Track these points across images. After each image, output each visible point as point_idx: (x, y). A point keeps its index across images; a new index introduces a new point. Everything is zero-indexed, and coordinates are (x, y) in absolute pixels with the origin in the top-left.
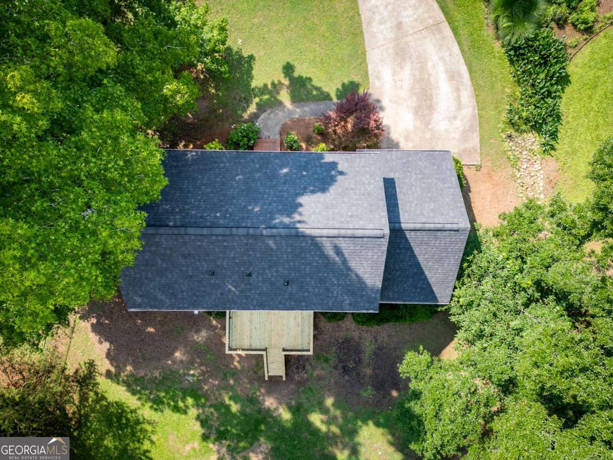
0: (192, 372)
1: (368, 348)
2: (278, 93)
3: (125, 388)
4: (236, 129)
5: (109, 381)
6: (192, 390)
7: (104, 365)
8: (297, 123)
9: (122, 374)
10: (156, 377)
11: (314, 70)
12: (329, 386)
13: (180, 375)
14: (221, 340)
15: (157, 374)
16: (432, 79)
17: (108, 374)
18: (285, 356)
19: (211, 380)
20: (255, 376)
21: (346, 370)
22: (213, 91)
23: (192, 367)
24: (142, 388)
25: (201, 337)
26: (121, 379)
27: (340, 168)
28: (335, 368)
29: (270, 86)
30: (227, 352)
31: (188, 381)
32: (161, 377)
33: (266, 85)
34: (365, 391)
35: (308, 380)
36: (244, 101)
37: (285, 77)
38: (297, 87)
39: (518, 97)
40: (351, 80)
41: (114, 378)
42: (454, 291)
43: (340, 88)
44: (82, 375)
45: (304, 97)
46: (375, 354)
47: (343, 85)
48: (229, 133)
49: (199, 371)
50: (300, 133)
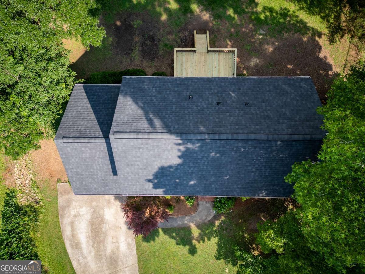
0: (261, 37)
1: (136, 54)
2: (200, 234)
3: (308, 25)
4: (230, 209)
5: (319, 30)
6: (261, 23)
7: (323, 41)
8: (187, 212)
9: (310, 35)
10: (286, 33)
11: (174, 250)
12: (163, 27)
13: (269, 34)
14: (240, 59)
15: (286, 35)
16: (92, 244)
17: (320, 35)
18: (194, 47)
19: (247, 31)
20: (216, 34)
21: (152, 38)
22: (246, 235)
23: (261, 40)
24: (296, 25)
25: (254, 61)
26: (311, 31)
27: (151, 185)
28: (159, 40)
29: (206, 239)
30: (235, 50)
31: (263, 30)
32: (283, 32)
33: (209, 239)
34: (139, 24)
35: (179, 32)
36: (224, 228)
37: (195, 245)
38: (187, 238)
39: (31, 231)
40: (149, 244)
41: (316, 32)
42: (71, 93)
43: (156, 238)
44: (338, 34)
45: (182, 231)
46: (132, 50)
47: (154, 240)
48: (234, 205)
49: (255, 38)
50: (184, 205)
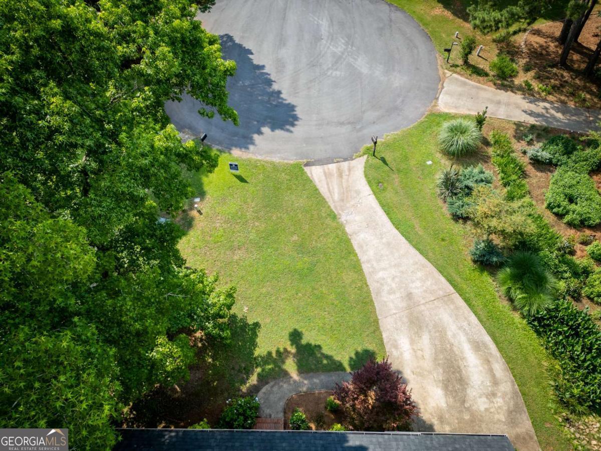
2: (283, 362)
22: (210, 360)
29: (274, 355)
33: (270, 353)
36: (244, 371)
37: (292, 345)
38: (305, 356)
39: (559, 370)
40: (365, 348)
43: (354, 357)
45: (313, 367)
47: (357, 353)
50: (308, 410)
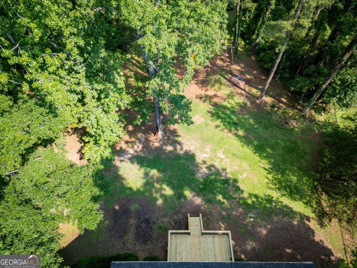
0: (252, 220)
1: (130, 237)
9: (299, 219)
10: (275, 217)
12: (159, 211)
13: (259, 218)
14: (236, 242)
17: (308, 219)
18: (188, 229)
19: (238, 214)
21: (147, 221)
26: (298, 215)
28: (154, 222)
30: (229, 232)
31: (253, 214)
32: (272, 216)
34: (136, 208)
35: (173, 215)
41: (304, 216)
49: (247, 220)
